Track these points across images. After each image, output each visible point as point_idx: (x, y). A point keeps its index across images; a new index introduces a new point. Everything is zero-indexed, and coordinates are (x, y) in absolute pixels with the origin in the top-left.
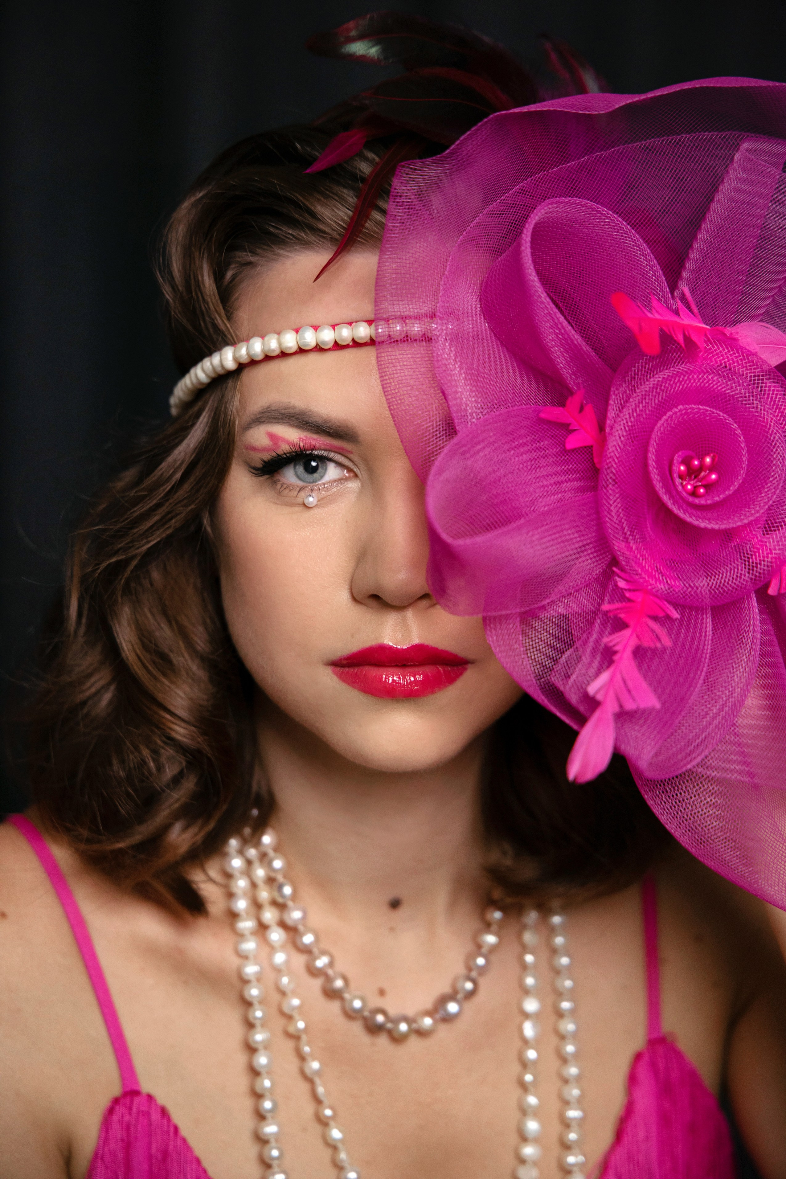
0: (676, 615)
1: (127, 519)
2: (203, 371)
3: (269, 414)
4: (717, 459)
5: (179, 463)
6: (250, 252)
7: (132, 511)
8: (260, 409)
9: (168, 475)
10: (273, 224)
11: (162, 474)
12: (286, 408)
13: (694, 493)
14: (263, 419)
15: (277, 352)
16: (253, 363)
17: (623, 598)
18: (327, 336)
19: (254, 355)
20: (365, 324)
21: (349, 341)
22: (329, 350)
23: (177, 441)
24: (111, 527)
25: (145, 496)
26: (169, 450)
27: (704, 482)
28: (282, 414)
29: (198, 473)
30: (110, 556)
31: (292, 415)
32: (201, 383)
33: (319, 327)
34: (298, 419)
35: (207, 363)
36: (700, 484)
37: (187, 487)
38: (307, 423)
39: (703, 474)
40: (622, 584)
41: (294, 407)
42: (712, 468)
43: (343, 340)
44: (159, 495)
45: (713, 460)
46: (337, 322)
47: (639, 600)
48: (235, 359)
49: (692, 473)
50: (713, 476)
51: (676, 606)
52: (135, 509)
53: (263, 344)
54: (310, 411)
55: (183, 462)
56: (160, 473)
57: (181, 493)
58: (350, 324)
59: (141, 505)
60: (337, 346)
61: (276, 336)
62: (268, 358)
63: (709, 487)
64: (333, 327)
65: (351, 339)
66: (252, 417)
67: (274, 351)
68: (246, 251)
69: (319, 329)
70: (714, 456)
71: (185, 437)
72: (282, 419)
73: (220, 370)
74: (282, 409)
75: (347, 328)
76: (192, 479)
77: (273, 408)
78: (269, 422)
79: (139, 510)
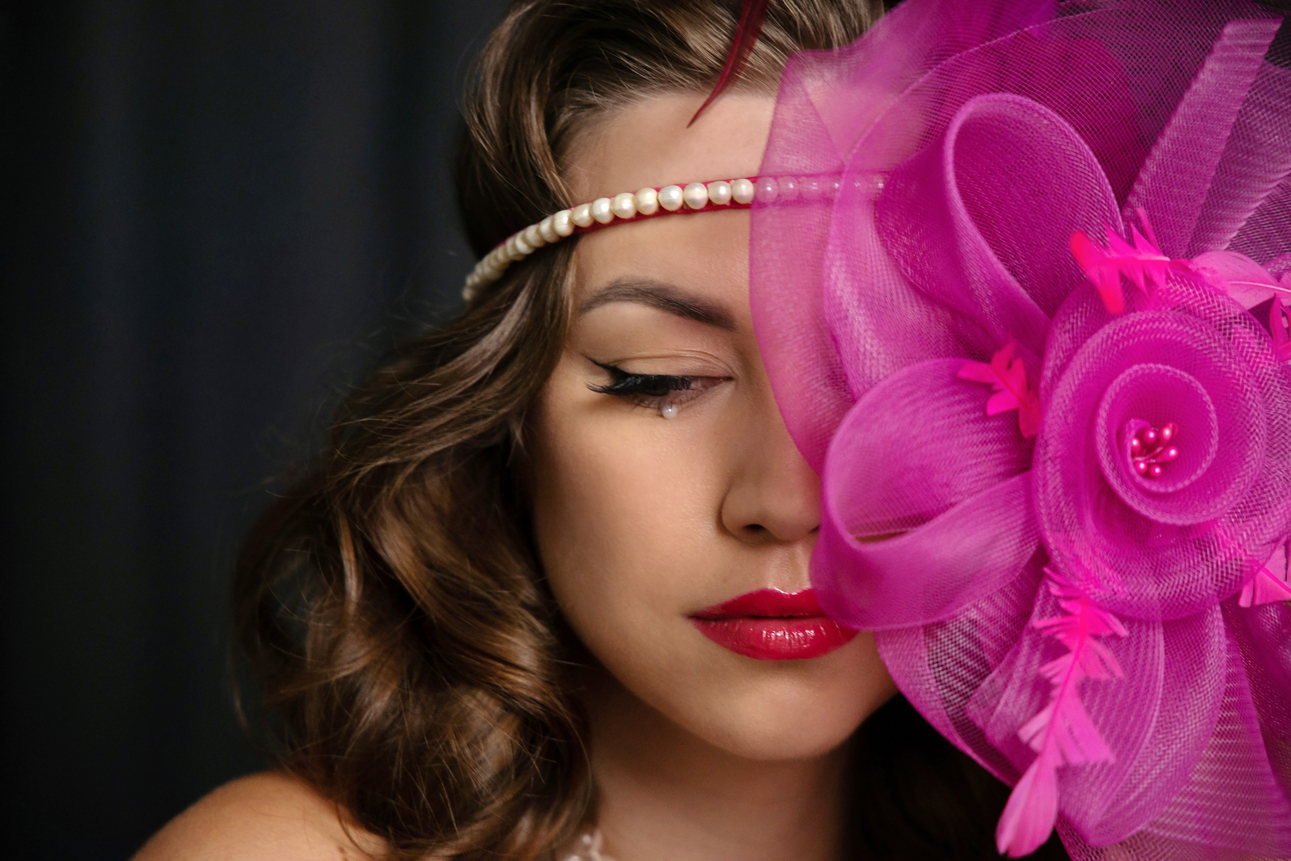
0: (1123, 632)
1: (407, 412)
2: (525, 240)
3: (619, 290)
4: (1176, 431)
5: (489, 354)
6: (596, 91)
7: (415, 403)
8: (606, 285)
9: (471, 368)
10: (626, 54)
11: (463, 366)
12: (641, 283)
13: (1147, 474)
14: (611, 297)
15: (630, 214)
16: (596, 226)
17: (1057, 609)
18: (699, 194)
19: (600, 216)
20: (748, 182)
21: (726, 201)
22: (701, 211)
23: (486, 327)
24: (384, 420)
25: (437, 388)
26: (475, 339)
27: (1160, 460)
28: (637, 290)
29: (515, 368)
30: (379, 456)
31: (649, 291)
32: (520, 254)
33: (686, 185)
34: (656, 296)
35: (531, 232)
36: (1154, 461)
37: (499, 385)
38: (669, 301)
39: (1159, 450)
40: (1054, 590)
41: (652, 282)
42: (1171, 443)
43: (719, 199)
44: (457, 390)
45: (1173, 432)
46: (710, 179)
47: (1078, 612)
48: (571, 222)
49: (1147, 448)
50: (1173, 452)
51: (1122, 619)
52: (421, 401)
53: (612, 204)
54: (674, 287)
55: (495, 354)
56: (461, 363)
57: (490, 392)
58: (728, 181)
59: (429, 397)
60: (711, 206)
61: (630, 195)
62: (617, 221)
63: (1166, 465)
64: (706, 184)
65: (728, 199)
66: (596, 294)
67: (625, 211)
68: (588, 89)
69: (687, 187)
70: (1173, 426)
71: (498, 323)
72: (636, 295)
73: (550, 238)
74: (635, 284)
75: (725, 185)
76: (507, 376)
77: (624, 283)
78: (619, 300)
79: (426, 403)
